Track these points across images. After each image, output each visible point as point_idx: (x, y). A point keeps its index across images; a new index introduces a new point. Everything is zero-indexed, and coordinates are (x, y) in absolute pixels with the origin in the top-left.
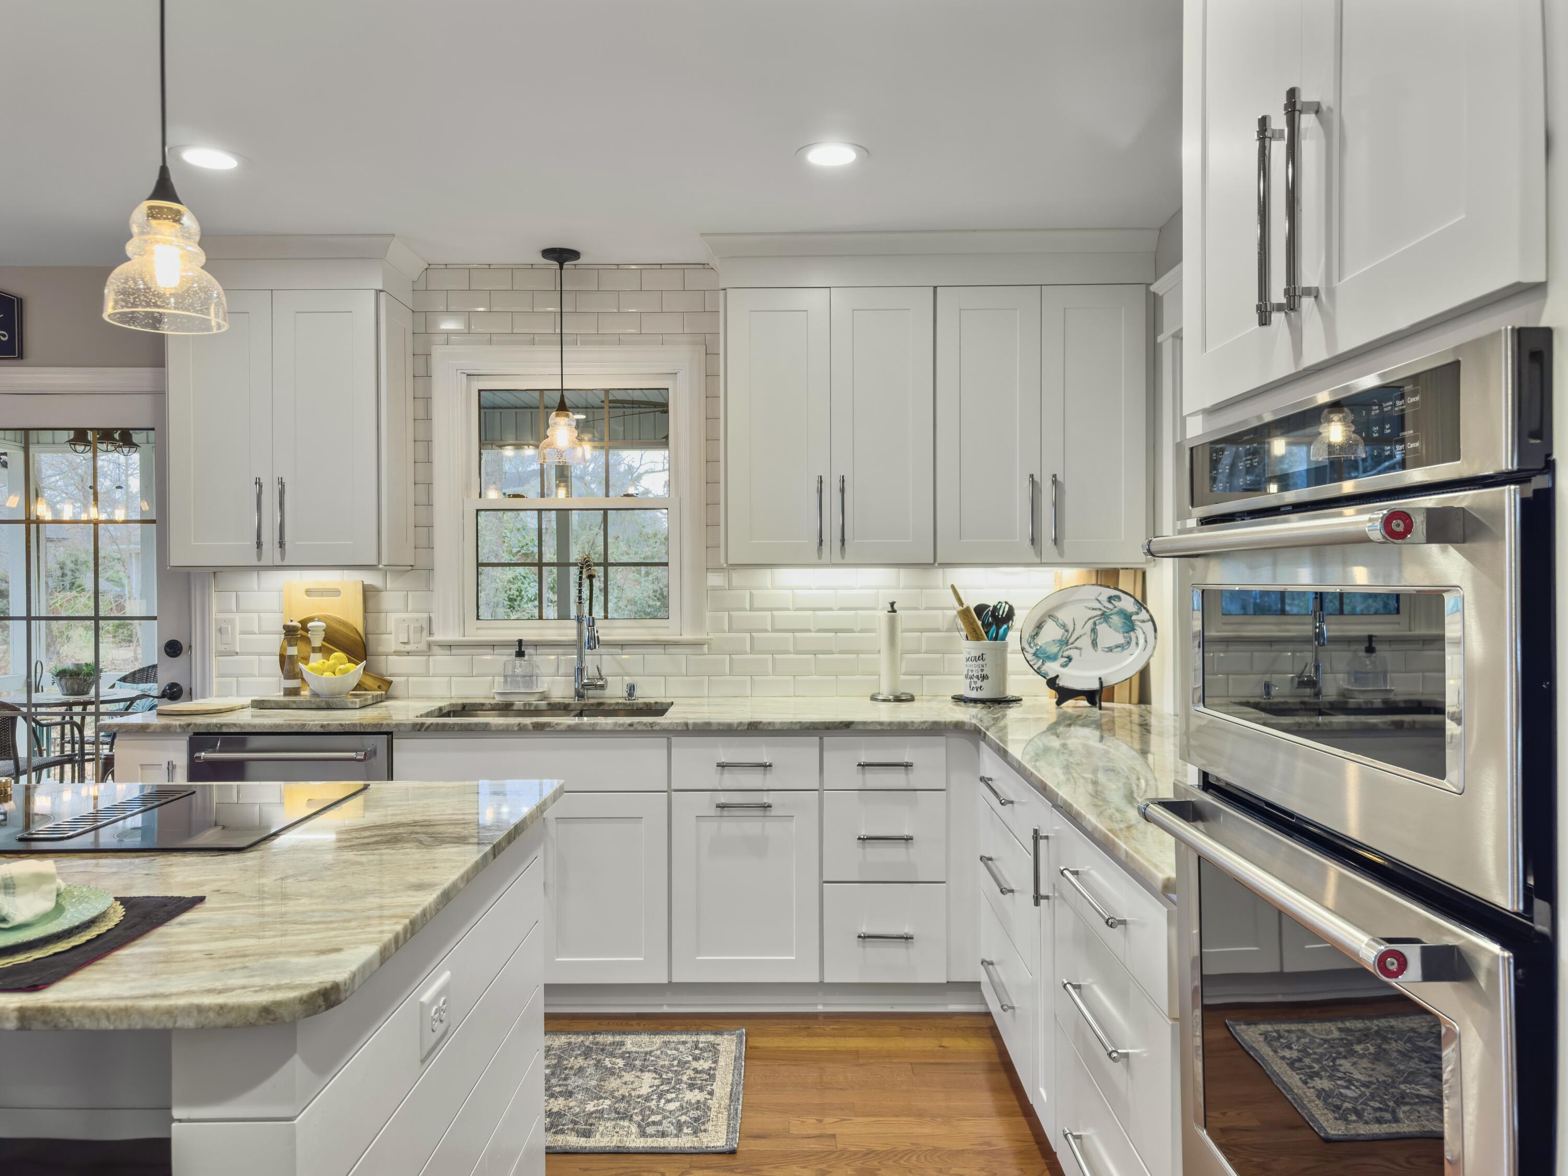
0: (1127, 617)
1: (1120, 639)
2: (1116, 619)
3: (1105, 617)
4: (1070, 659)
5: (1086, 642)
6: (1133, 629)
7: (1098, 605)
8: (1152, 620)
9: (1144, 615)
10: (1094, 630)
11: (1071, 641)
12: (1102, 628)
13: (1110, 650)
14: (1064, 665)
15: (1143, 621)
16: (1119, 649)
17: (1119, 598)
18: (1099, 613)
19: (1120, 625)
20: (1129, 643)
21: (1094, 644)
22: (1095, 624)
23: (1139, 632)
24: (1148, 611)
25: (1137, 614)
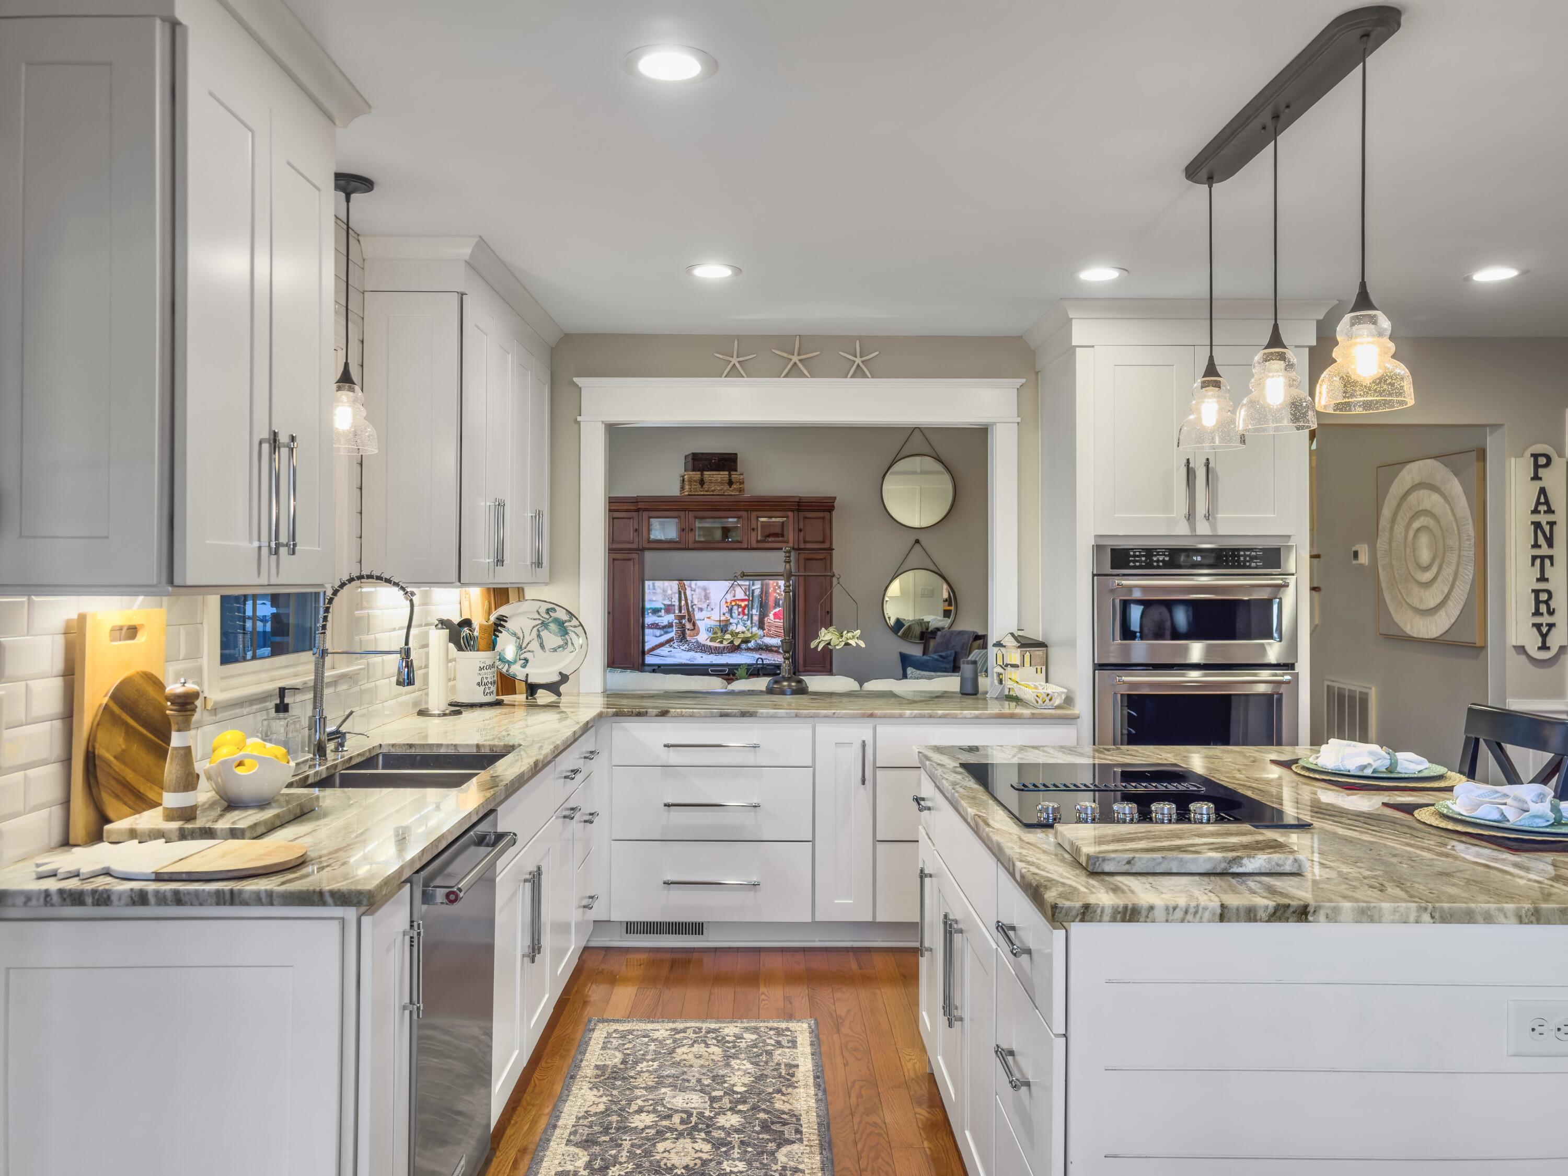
0: (561, 624)
1: (559, 641)
2: (552, 626)
3: (544, 625)
4: (526, 660)
5: (535, 645)
6: (567, 633)
7: (538, 617)
8: (581, 625)
9: (574, 622)
10: (539, 636)
11: (523, 646)
12: (545, 634)
13: (555, 650)
14: (524, 666)
15: (575, 627)
16: (561, 649)
17: (555, 610)
18: (540, 622)
19: (557, 631)
20: (566, 644)
21: (542, 646)
22: (538, 630)
23: (572, 635)
24: (577, 619)
25: (570, 621)
